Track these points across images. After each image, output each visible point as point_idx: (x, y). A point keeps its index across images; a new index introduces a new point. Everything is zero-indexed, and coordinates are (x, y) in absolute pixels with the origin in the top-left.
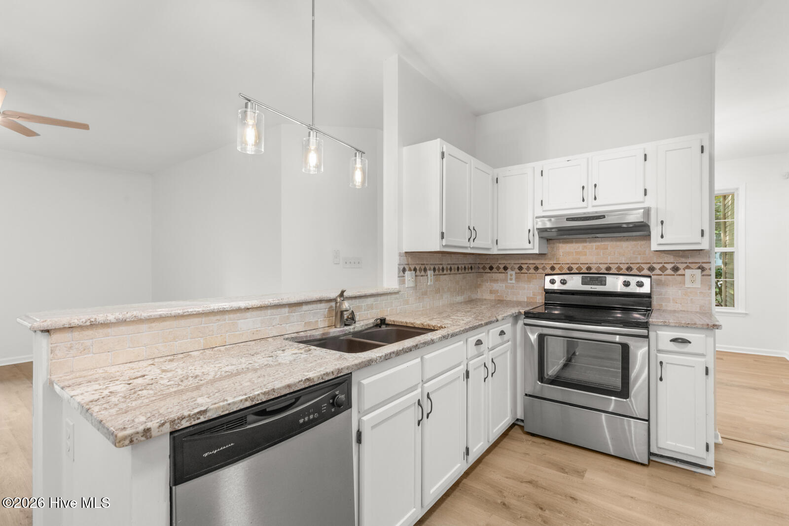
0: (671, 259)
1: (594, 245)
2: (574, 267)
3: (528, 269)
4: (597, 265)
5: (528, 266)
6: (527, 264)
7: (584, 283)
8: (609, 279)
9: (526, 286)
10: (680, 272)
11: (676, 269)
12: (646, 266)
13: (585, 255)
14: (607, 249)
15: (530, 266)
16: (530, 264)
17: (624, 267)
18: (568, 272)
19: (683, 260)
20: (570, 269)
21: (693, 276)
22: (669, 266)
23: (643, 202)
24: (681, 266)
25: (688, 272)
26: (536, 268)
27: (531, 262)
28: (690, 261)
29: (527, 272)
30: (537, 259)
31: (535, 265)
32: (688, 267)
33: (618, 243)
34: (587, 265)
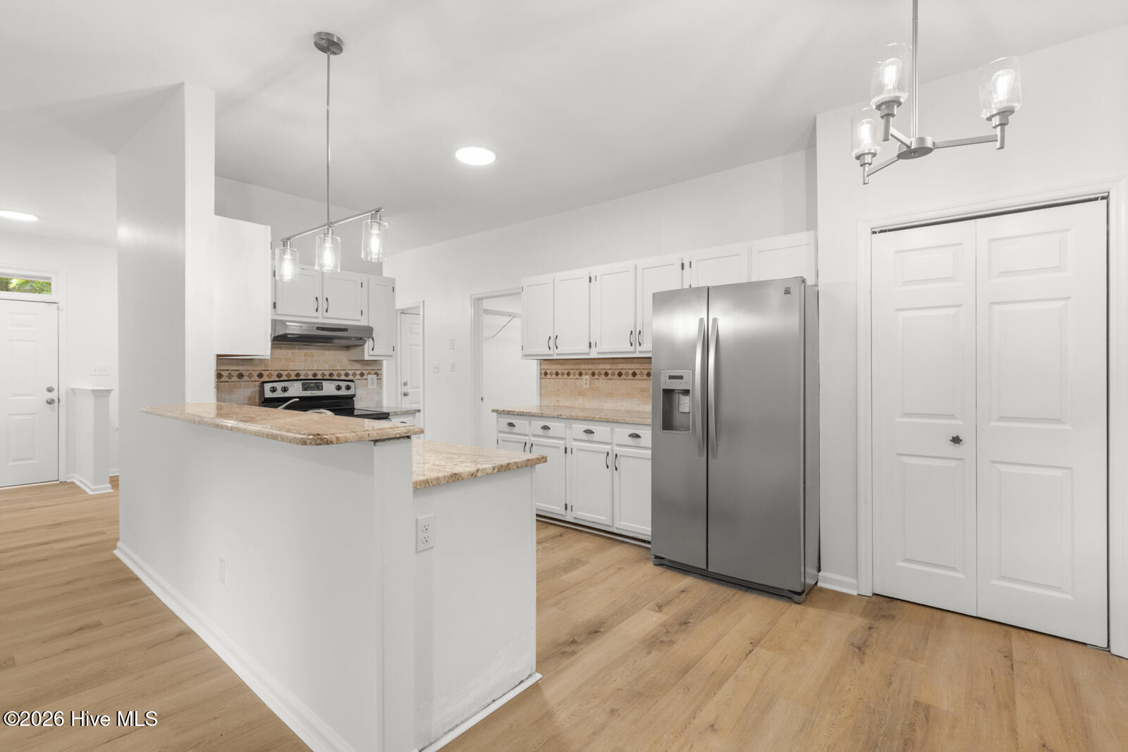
0: (358, 366)
1: (303, 352)
2: (284, 373)
3: (230, 376)
4: (305, 372)
5: (230, 374)
6: (228, 370)
7: (305, 389)
8: (325, 384)
9: (227, 397)
10: (364, 377)
11: (362, 375)
12: (343, 373)
13: (295, 362)
14: (313, 356)
15: (232, 373)
16: (232, 370)
17: (327, 373)
18: (277, 379)
19: (367, 367)
20: (279, 375)
21: (372, 380)
22: (358, 372)
23: (359, 321)
24: (365, 372)
25: (370, 377)
26: (241, 376)
27: (234, 368)
28: (370, 368)
29: (228, 380)
30: (243, 365)
31: (239, 372)
32: (369, 373)
33: (323, 352)
34: (296, 372)
